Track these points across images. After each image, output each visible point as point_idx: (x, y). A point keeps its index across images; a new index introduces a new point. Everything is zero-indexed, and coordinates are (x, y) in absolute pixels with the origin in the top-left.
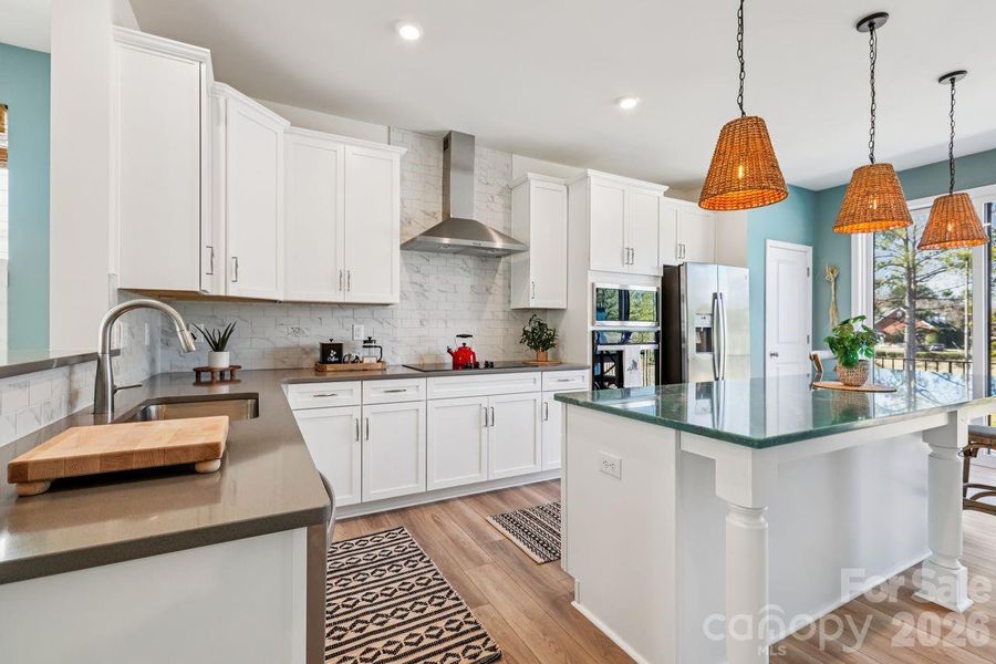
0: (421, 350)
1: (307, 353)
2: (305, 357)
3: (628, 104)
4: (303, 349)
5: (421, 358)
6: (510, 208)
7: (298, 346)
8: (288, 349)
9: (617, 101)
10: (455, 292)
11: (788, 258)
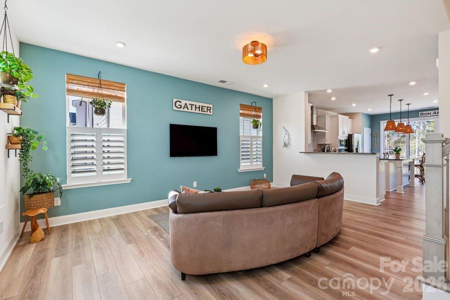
9: (352, 104)
11: (367, 131)
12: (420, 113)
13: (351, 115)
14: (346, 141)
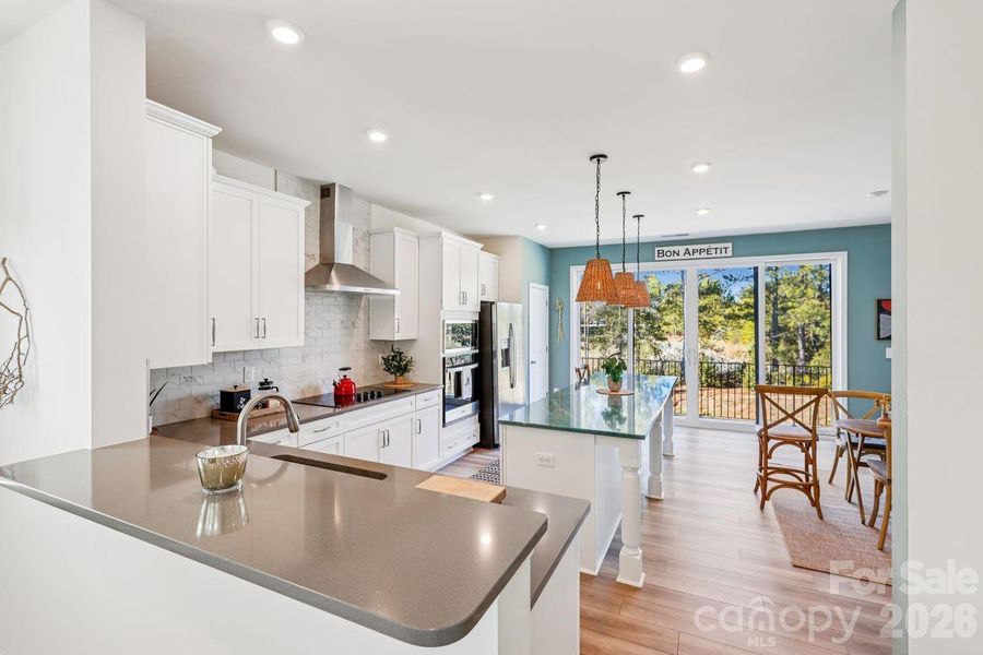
0: (303, 385)
1: (199, 402)
2: (197, 406)
3: (486, 197)
4: (196, 398)
5: (303, 393)
6: (369, 251)
7: (191, 396)
8: (180, 400)
9: (479, 194)
10: (329, 328)
11: (538, 294)
12: (656, 249)
13: (489, 242)
14: (475, 326)
